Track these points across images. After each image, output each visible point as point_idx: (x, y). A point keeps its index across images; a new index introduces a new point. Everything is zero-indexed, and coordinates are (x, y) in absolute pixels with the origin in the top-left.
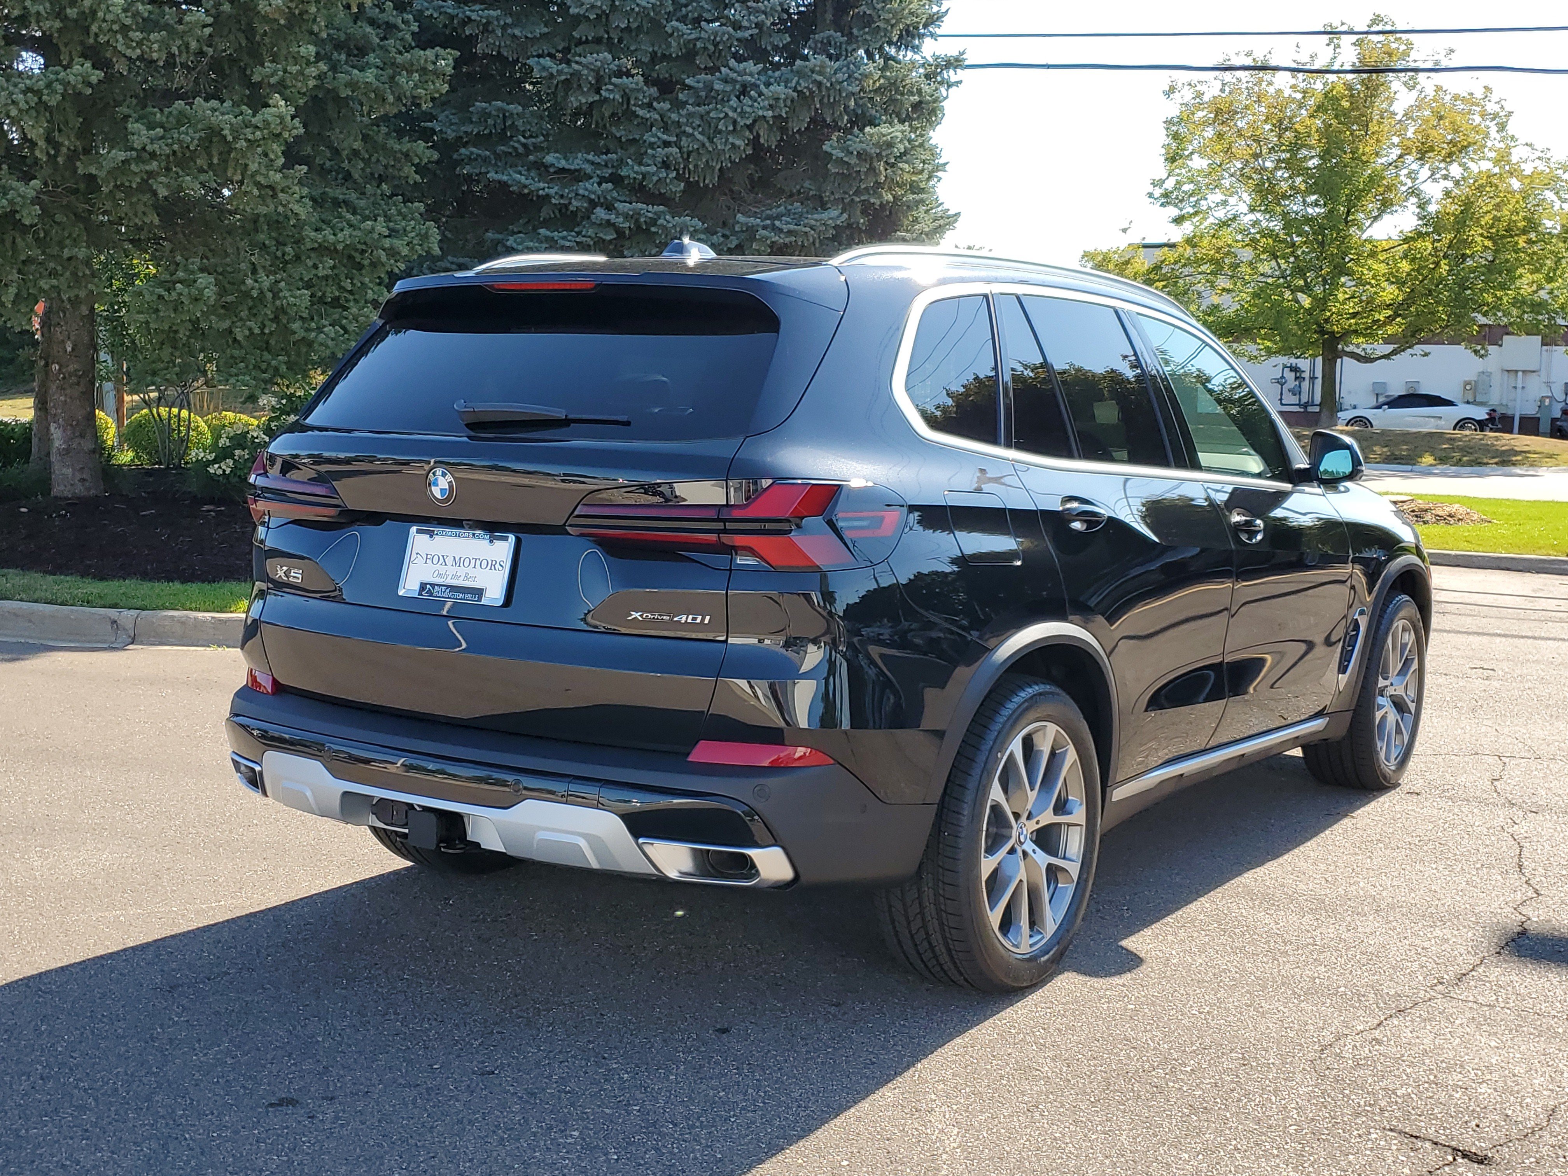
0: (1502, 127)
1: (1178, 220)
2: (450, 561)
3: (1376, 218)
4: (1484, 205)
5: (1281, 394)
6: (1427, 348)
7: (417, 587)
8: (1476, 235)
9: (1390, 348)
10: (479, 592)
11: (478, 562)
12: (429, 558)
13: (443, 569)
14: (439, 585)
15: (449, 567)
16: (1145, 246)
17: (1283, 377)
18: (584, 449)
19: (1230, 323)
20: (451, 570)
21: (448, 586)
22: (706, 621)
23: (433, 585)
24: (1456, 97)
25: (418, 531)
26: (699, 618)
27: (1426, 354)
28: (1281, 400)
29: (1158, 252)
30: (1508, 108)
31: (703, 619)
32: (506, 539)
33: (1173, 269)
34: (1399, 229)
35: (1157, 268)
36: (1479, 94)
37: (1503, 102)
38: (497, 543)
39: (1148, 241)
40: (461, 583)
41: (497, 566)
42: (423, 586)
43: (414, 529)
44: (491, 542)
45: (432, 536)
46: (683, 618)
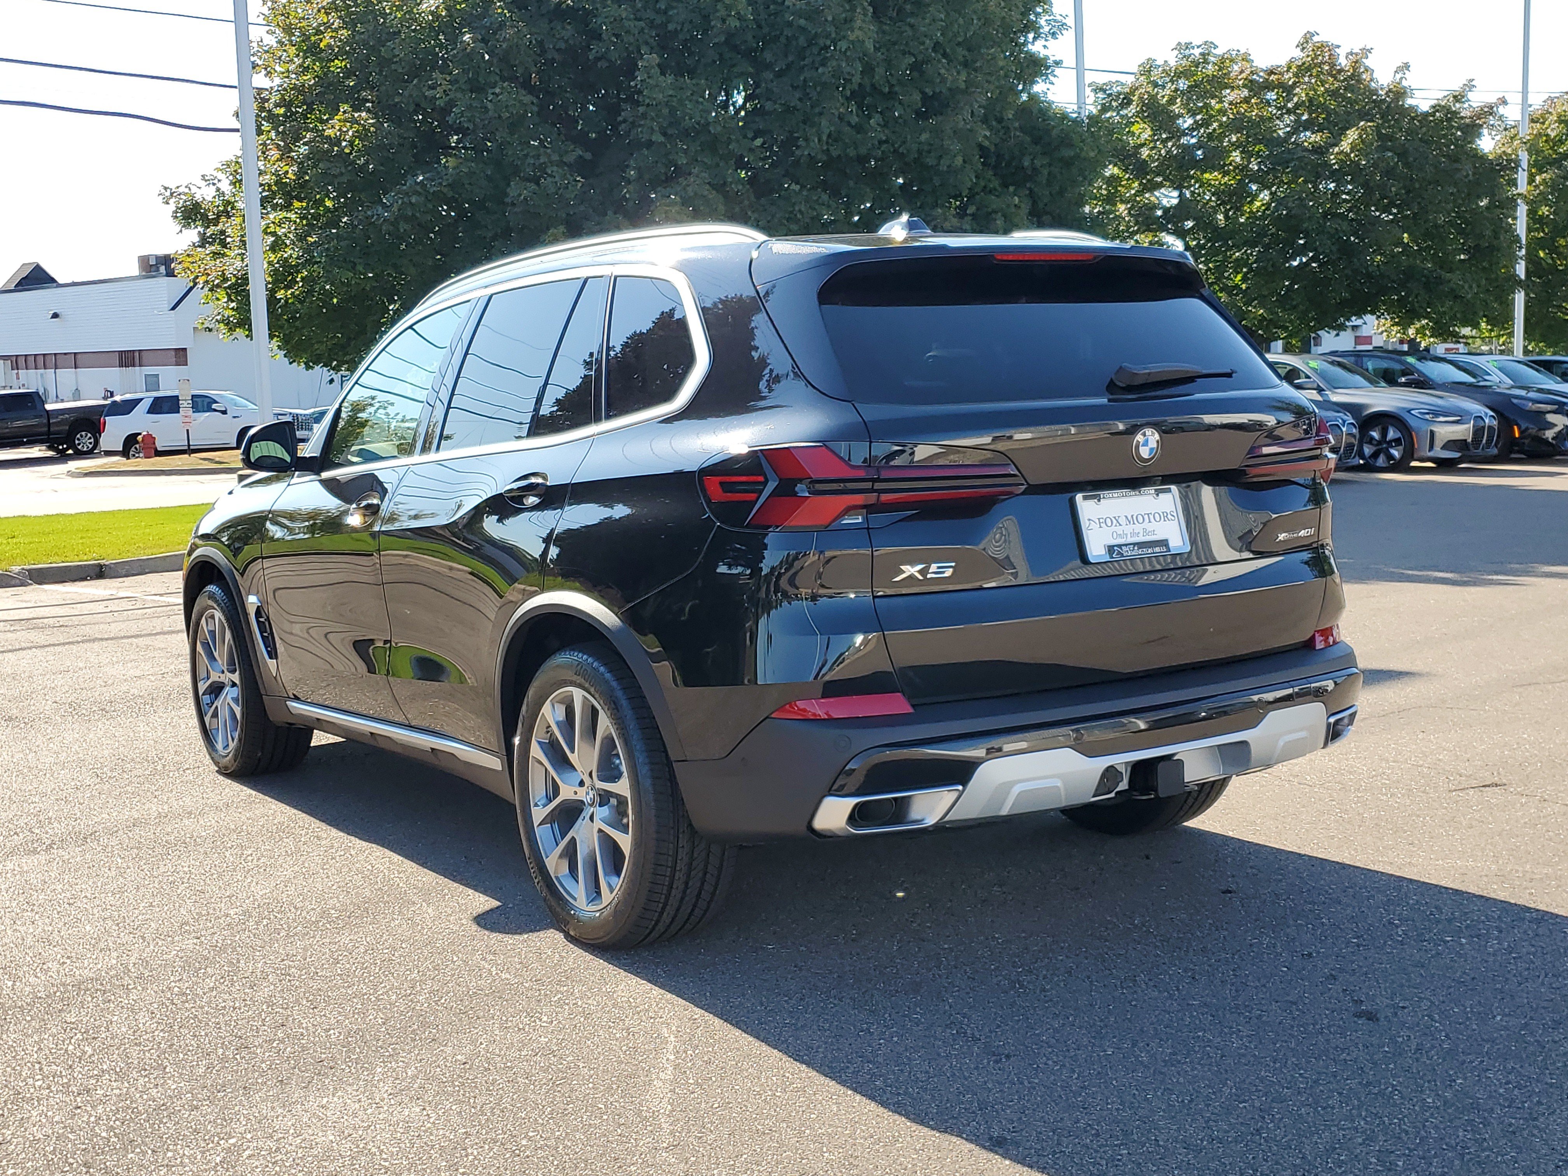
2: (1122, 520)
7: (1104, 551)
10: (1164, 543)
11: (1152, 517)
12: (1102, 522)
13: (1119, 530)
14: (1126, 545)
15: (1124, 527)
20: (1129, 529)
21: (1134, 544)
23: (1120, 546)
25: (1085, 498)
32: (1169, 491)
38: (1163, 496)
40: (1141, 539)
41: (1169, 516)
42: (1111, 549)
43: (1079, 497)
44: (1157, 495)
45: (1099, 500)
46: (1303, 533)
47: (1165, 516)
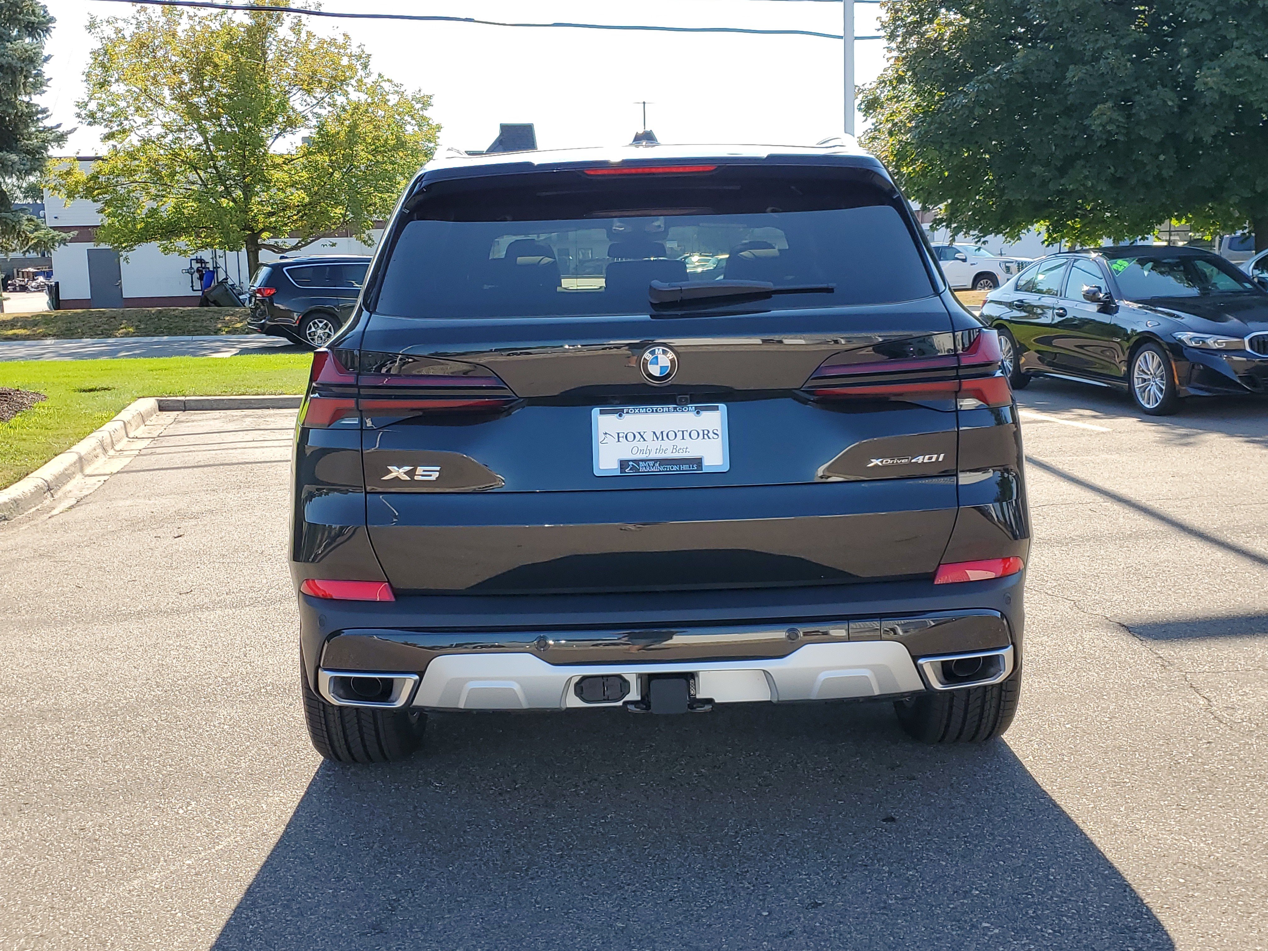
0: (365, 66)
1: (109, 136)
2: (649, 436)
3: (277, 136)
4: (364, 128)
5: (192, 282)
6: (334, 240)
7: (616, 466)
8: (361, 152)
9: (295, 241)
10: (699, 462)
11: (687, 434)
12: (622, 436)
13: (642, 445)
14: (642, 461)
15: (650, 442)
16: (80, 159)
17: (191, 268)
18: (793, 317)
19: (169, 223)
20: (654, 445)
21: (656, 461)
22: (940, 459)
23: (636, 461)
24: (322, 42)
25: (602, 412)
26: (935, 456)
27: (334, 245)
28: (192, 286)
29: (92, 164)
30: (367, 52)
31: (938, 458)
32: (716, 408)
33: (108, 179)
34: (294, 145)
35: (95, 177)
36: (340, 40)
37: (362, 47)
38: (704, 414)
39: (81, 155)
40: (669, 455)
41: (711, 435)
42: (623, 464)
43: (596, 411)
44: (698, 413)
45: (620, 415)
46: (920, 459)
47: (706, 434)
